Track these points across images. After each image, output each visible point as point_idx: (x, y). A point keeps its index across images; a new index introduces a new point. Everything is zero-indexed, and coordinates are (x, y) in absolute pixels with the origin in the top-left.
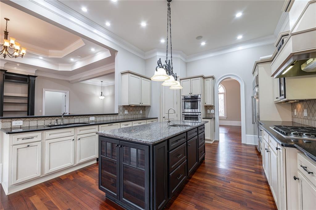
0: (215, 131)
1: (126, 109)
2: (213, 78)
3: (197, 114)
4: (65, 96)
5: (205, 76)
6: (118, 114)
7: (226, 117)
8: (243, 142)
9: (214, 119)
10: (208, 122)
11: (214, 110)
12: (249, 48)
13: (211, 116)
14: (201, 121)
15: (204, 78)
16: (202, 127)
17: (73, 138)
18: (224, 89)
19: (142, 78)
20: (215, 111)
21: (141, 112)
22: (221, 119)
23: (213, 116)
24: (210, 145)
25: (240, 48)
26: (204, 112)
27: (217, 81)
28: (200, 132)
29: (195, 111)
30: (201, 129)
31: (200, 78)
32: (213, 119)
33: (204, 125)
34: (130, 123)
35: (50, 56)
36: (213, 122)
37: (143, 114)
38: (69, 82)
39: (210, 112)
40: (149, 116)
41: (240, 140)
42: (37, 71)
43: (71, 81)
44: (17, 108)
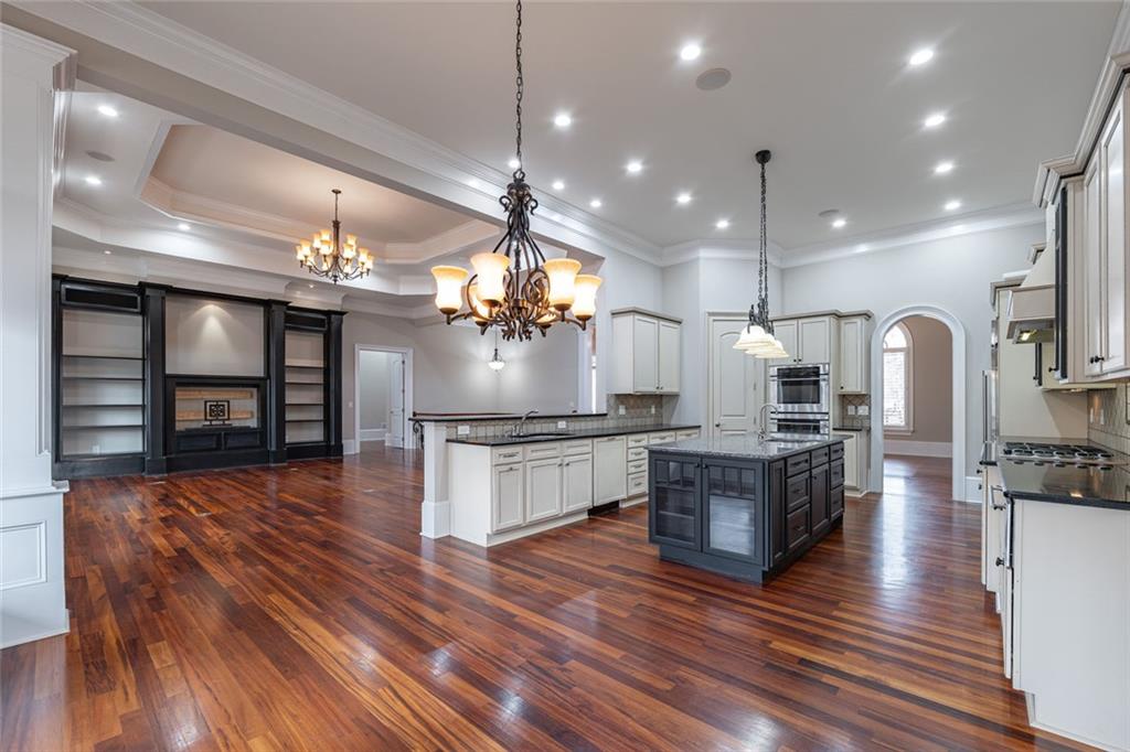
0: (869, 466)
1: (622, 403)
2: (867, 316)
3: (818, 417)
4: (403, 362)
5: (844, 310)
6: (605, 415)
7: (912, 429)
8: (956, 497)
9: (869, 431)
10: (852, 437)
11: (867, 408)
12: (981, 232)
13: (857, 424)
14: (828, 435)
15: (840, 317)
16: (838, 447)
17: (558, 461)
18: (906, 337)
19: (662, 323)
20: (870, 408)
21: (653, 411)
22: (891, 434)
23: (866, 424)
24: (855, 502)
25: (958, 229)
26: (837, 413)
27: (878, 326)
28: (834, 457)
29: (812, 408)
30: (836, 451)
31: (826, 319)
32: (864, 433)
33: (842, 442)
34: (645, 436)
35: (388, 261)
36: (865, 439)
37: (656, 415)
38: (412, 322)
39: (856, 412)
40: (674, 423)
41: (950, 493)
42: (345, 298)
43: (418, 320)
44: (304, 398)
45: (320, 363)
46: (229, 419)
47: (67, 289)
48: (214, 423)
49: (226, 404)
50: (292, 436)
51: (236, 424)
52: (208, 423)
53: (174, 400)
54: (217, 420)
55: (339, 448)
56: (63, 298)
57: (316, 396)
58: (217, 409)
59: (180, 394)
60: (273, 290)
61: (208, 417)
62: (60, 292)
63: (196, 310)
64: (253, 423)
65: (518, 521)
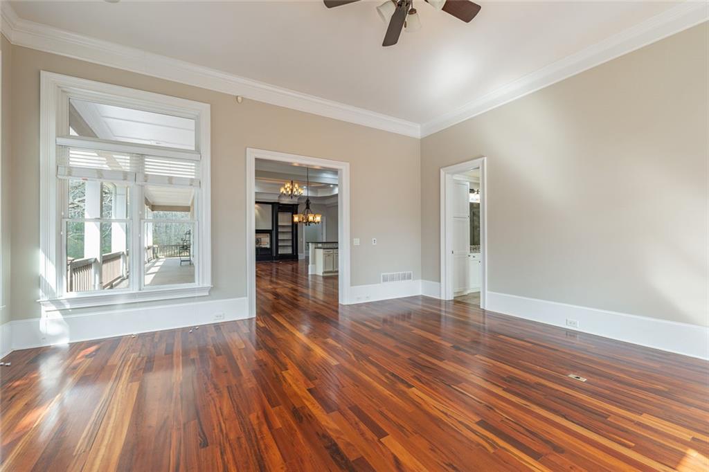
42: (299, 199)
44: (285, 237)
45: (290, 224)
50: (281, 251)
51: (263, 246)
55: (297, 257)
57: (289, 237)
60: (274, 199)
64: (268, 246)
65: (331, 270)
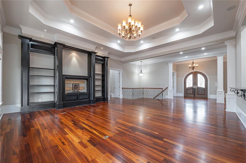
4: (119, 73)
42: (108, 54)
43: (123, 61)
44: (97, 83)
45: (101, 73)
46: (79, 90)
47: (31, 44)
48: (75, 91)
49: (78, 85)
50: (97, 95)
51: (81, 91)
52: (73, 91)
53: (65, 83)
54: (76, 90)
55: (107, 99)
56: (30, 46)
57: (100, 83)
58: (76, 87)
59: (67, 82)
61: (73, 89)
62: (29, 44)
63: (70, 54)
64: (85, 91)
